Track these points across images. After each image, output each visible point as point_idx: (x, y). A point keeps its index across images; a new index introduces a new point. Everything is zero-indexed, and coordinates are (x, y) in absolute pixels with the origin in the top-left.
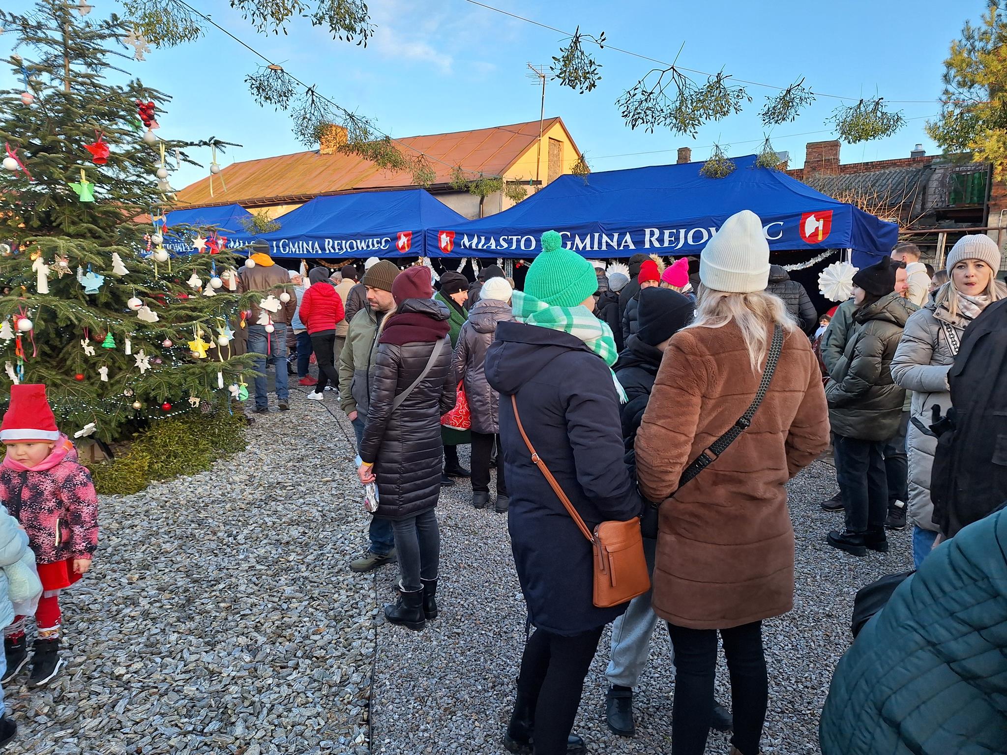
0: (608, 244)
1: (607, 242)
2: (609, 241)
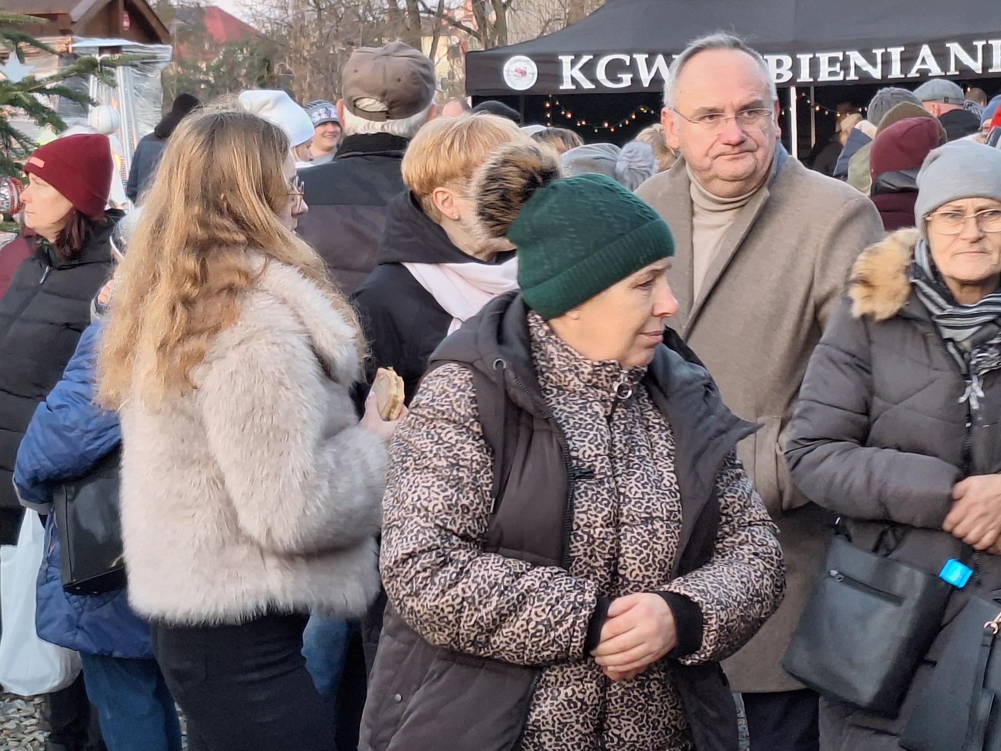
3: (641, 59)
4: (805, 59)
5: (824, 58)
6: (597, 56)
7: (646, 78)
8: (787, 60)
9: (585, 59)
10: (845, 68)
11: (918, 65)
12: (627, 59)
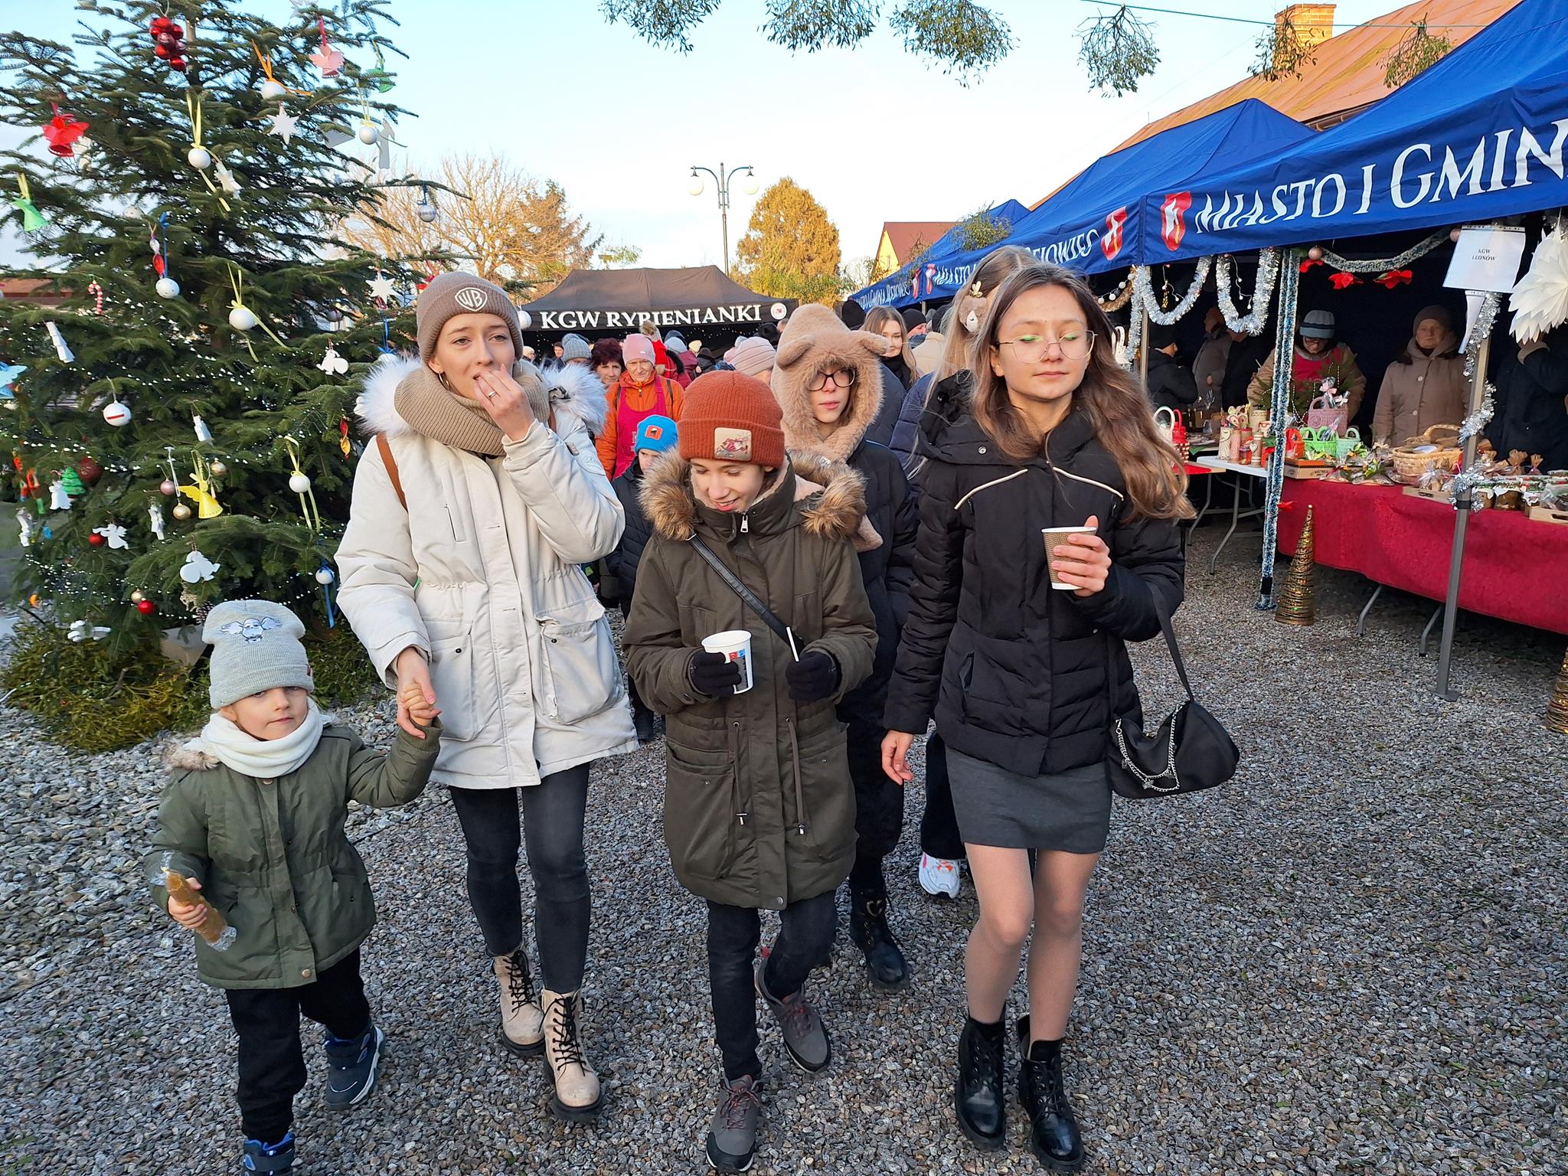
0: (1535, 165)
1: (1530, 157)
2: (1537, 151)
3: (580, 314)
4: (656, 314)
5: (664, 314)
6: (559, 313)
7: (583, 324)
8: (648, 316)
9: (553, 314)
10: (675, 319)
11: (706, 318)
12: (573, 314)
